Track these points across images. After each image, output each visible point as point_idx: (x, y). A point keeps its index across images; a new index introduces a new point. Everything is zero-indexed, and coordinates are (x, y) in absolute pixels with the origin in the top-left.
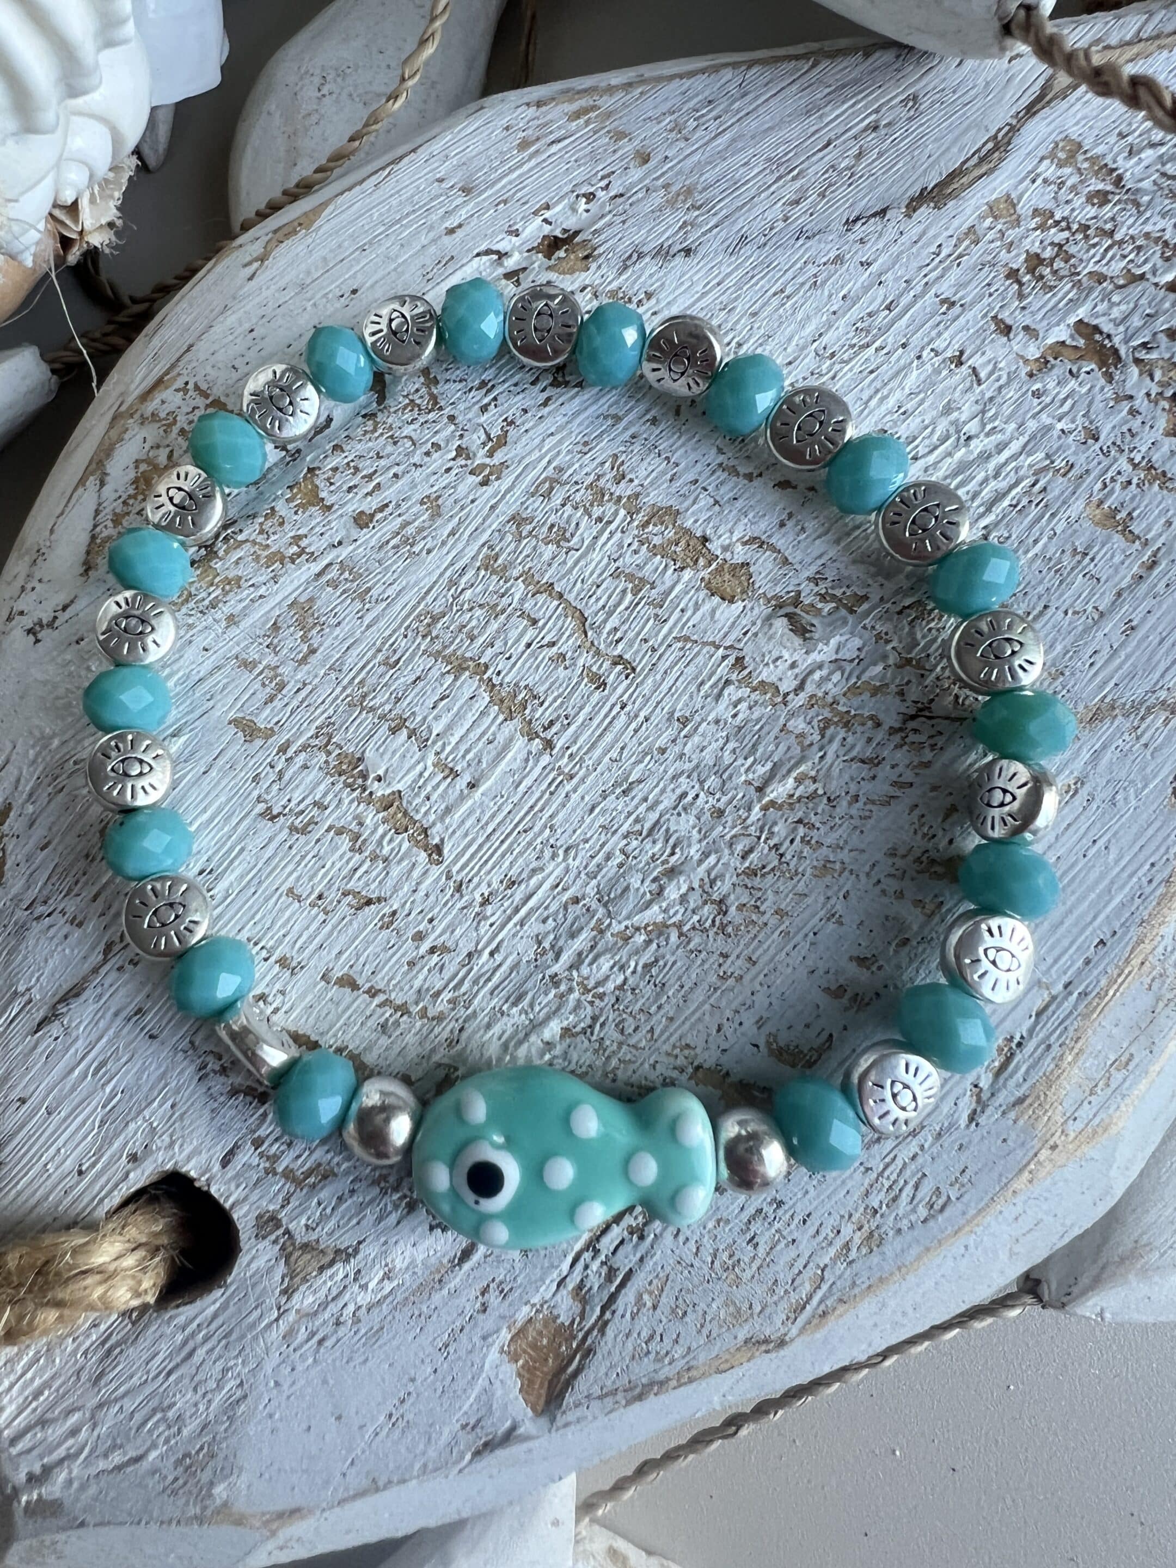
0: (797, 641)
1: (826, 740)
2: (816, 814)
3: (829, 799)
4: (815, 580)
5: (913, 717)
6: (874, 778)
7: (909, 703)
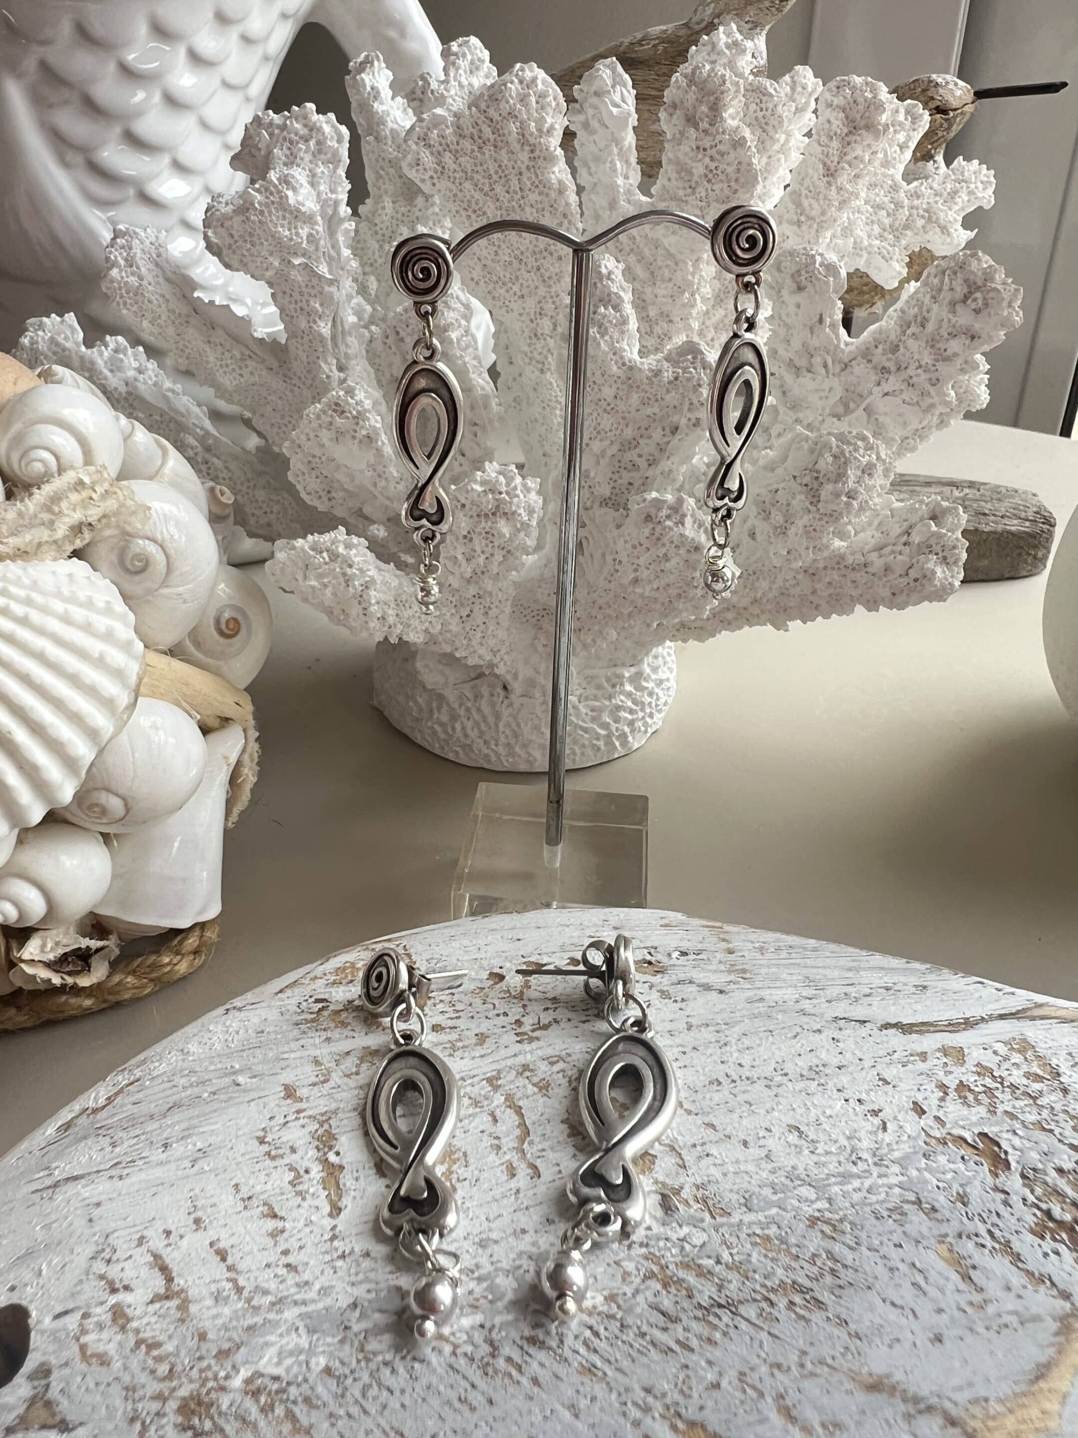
0: (659, 1213)
1: (642, 1287)
2: (606, 1329)
3: (622, 1325)
4: (698, 1187)
5: (720, 1306)
6: (665, 1329)
7: (723, 1295)
